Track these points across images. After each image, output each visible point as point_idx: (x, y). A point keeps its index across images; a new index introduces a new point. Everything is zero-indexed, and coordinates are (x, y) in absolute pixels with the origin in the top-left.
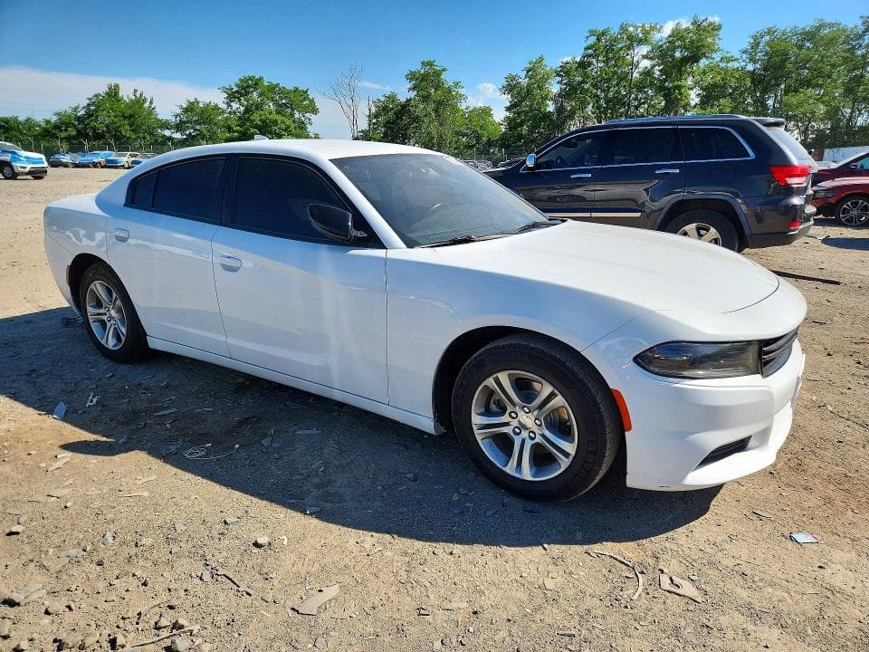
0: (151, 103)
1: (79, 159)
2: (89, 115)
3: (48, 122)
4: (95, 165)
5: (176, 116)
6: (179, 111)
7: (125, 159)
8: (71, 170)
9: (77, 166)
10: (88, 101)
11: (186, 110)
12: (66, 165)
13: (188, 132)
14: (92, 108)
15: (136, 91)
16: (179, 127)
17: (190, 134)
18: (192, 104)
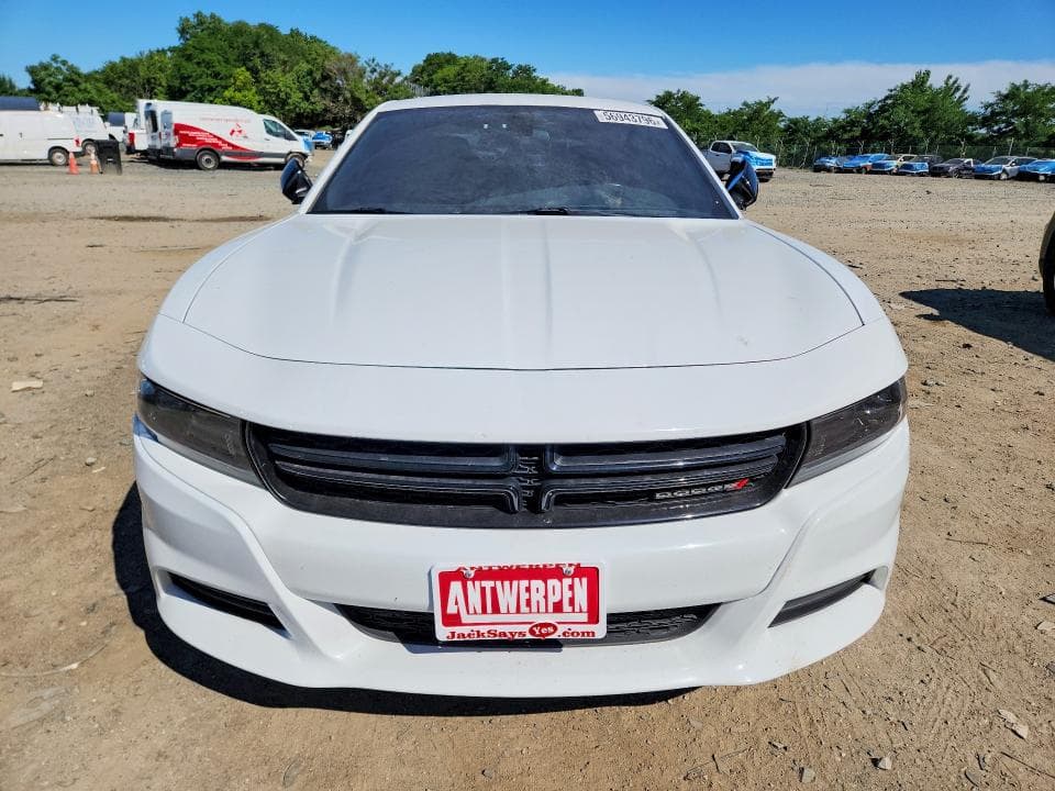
0: (965, 91)
1: (846, 162)
2: (883, 109)
3: (835, 121)
4: (859, 170)
5: (986, 107)
6: (992, 99)
7: (895, 163)
8: (833, 175)
9: (839, 170)
10: (888, 93)
11: (1004, 98)
12: (828, 170)
13: (996, 128)
14: (889, 102)
15: (950, 77)
16: (986, 121)
17: (1000, 129)
18: (1018, 88)
